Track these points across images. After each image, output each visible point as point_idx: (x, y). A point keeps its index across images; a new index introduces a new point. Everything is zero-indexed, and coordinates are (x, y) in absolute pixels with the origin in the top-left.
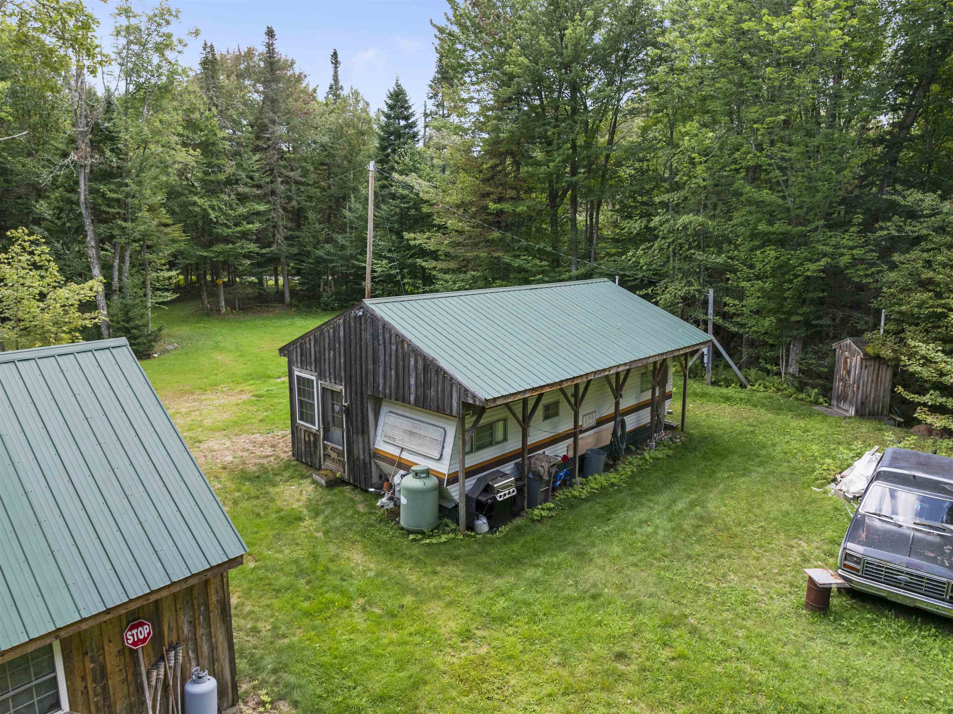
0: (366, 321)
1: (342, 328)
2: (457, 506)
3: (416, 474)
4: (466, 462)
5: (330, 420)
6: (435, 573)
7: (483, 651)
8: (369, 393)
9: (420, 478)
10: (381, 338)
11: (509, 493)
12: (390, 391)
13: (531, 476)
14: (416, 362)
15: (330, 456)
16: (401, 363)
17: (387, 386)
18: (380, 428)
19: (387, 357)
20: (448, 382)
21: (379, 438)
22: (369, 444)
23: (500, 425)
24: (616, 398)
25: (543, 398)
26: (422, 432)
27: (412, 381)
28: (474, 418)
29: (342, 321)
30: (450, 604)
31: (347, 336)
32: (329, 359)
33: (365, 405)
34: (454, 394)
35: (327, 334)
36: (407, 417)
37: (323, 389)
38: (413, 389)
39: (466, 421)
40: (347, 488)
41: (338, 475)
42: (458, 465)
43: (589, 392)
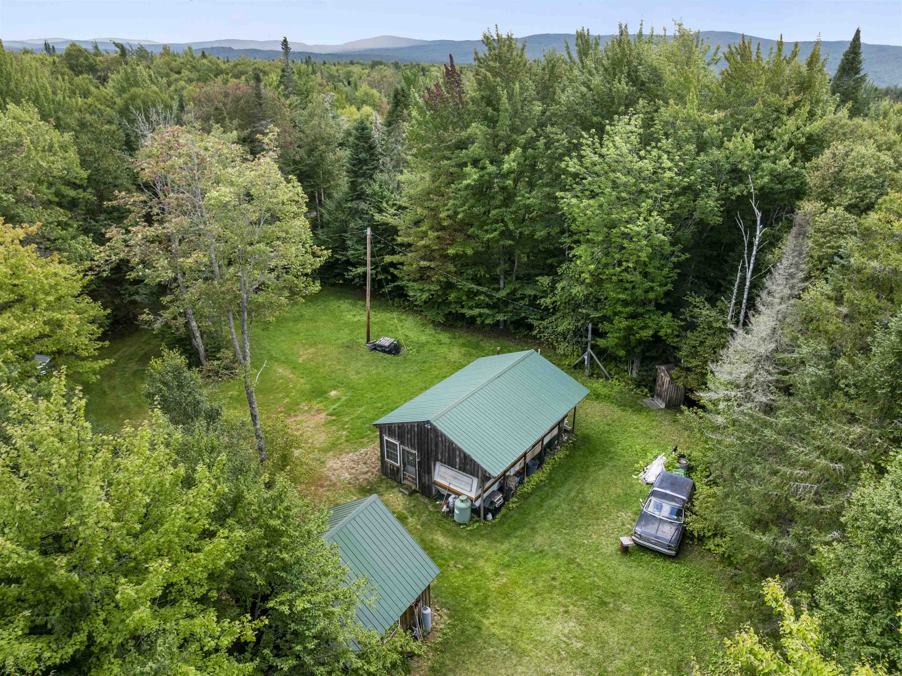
1: (416, 427)
3: (462, 501)
5: (408, 464)
6: (476, 545)
7: (505, 580)
8: (433, 459)
9: (464, 503)
10: (440, 438)
11: (500, 502)
12: (444, 459)
13: (507, 488)
14: (460, 454)
15: (407, 479)
16: (451, 452)
19: (443, 447)
21: (436, 476)
22: (431, 477)
26: (460, 478)
27: (458, 460)
30: (487, 560)
31: (419, 432)
32: (407, 438)
35: (406, 427)
36: (452, 470)
37: (403, 450)
38: (458, 463)
40: (419, 495)
41: (414, 488)
42: (479, 495)
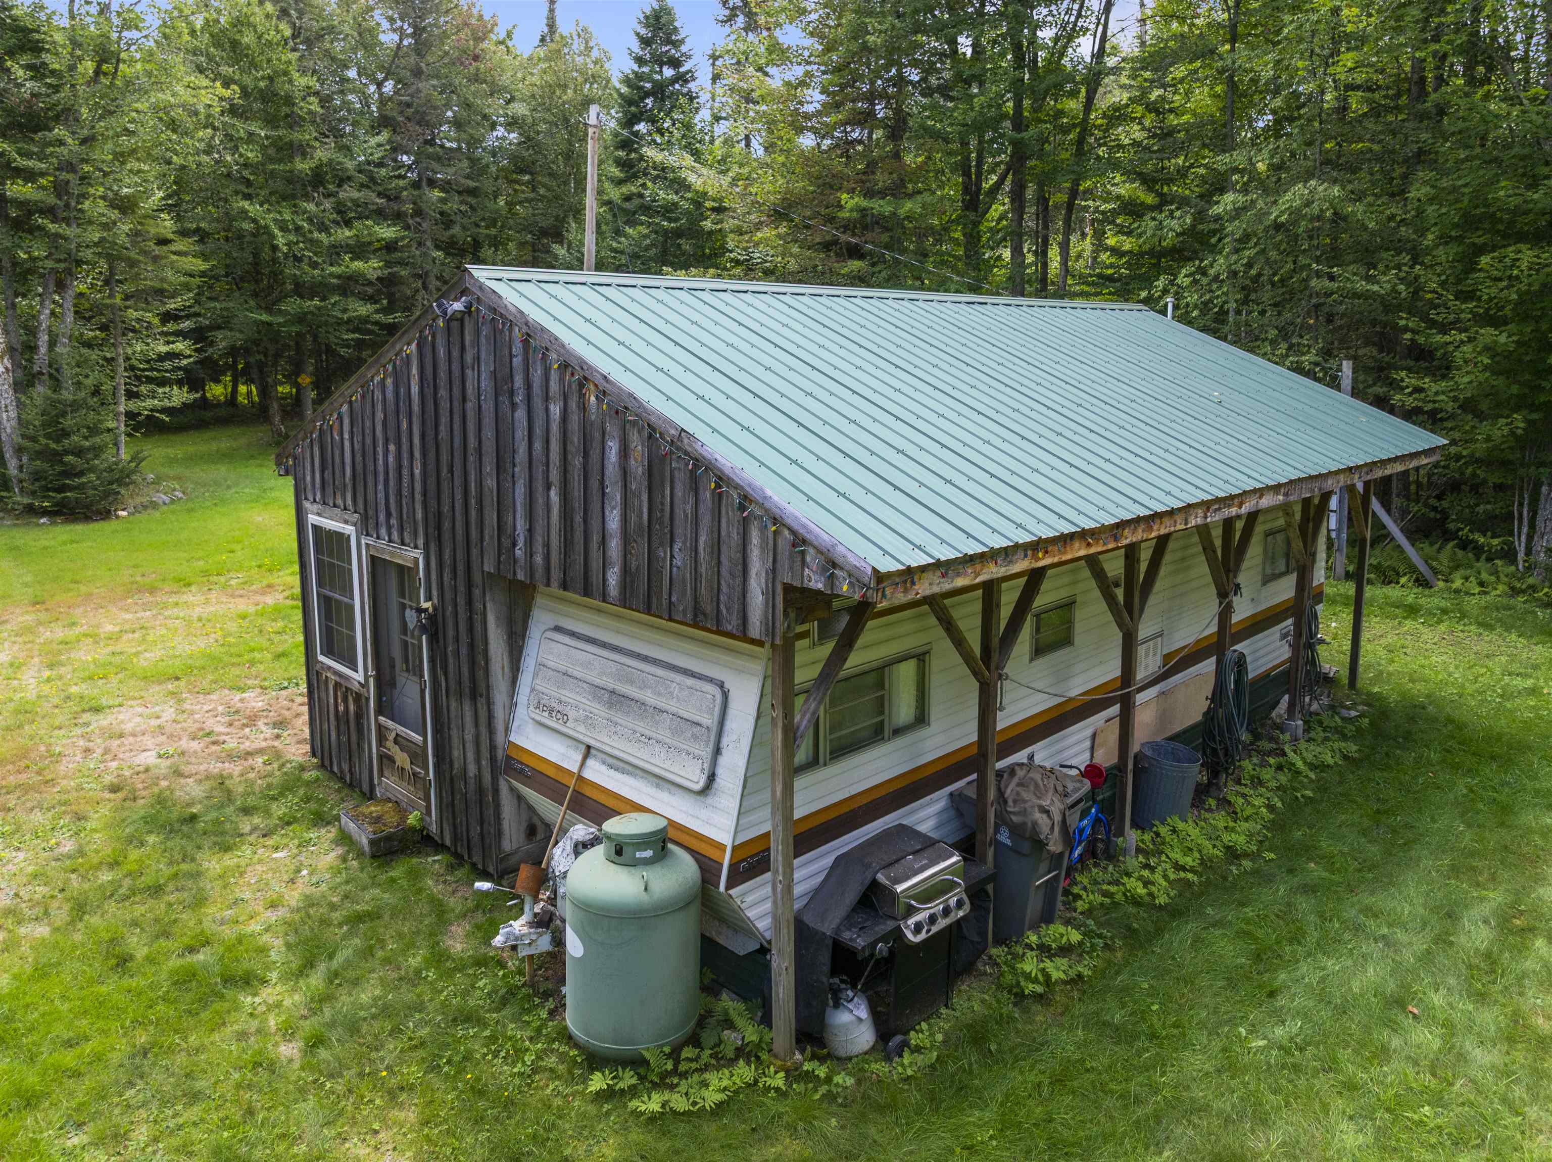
0: (477, 332)
1: (414, 371)
2: (764, 950)
3: (619, 852)
4: (798, 799)
5: (397, 652)
8: (489, 567)
9: (634, 864)
10: (519, 381)
11: (946, 912)
12: (547, 557)
13: (1004, 838)
14: (625, 452)
15: (391, 760)
16: (577, 462)
17: (539, 540)
18: (525, 680)
19: (538, 445)
20: (735, 516)
21: (522, 713)
22: (491, 731)
23: (907, 672)
24: (1223, 594)
25: (1045, 585)
26: (648, 697)
27: (614, 521)
28: (828, 647)
29: (414, 346)
31: (429, 392)
32: (387, 473)
33: (478, 606)
34: (755, 554)
35: (378, 394)
36: (604, 645)
37: (374, 561)
38: (614, 545)
39: (799, 659)
40: (435, 861)
41: (412, 819)
42: (767, 812)
43: (1163, 571)
